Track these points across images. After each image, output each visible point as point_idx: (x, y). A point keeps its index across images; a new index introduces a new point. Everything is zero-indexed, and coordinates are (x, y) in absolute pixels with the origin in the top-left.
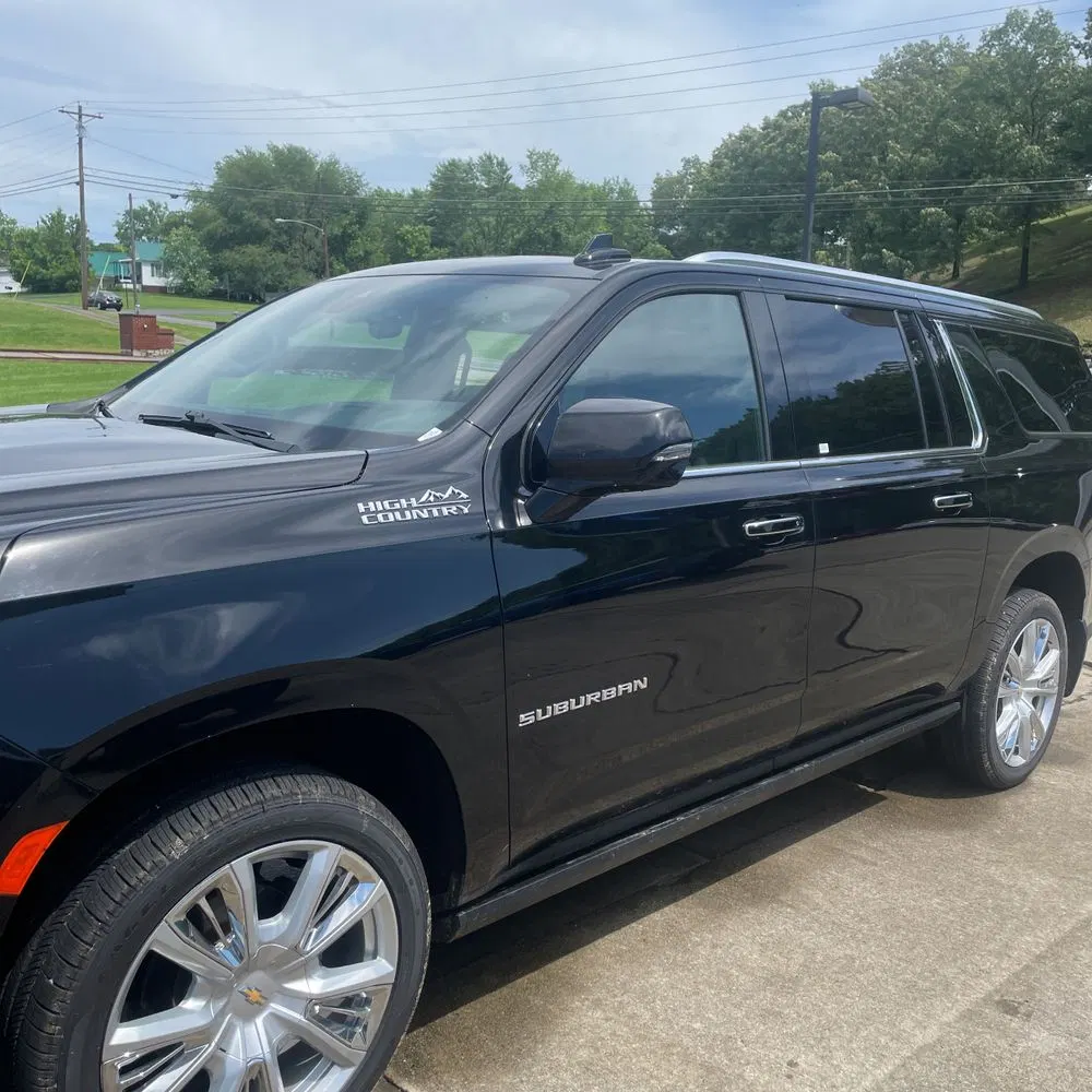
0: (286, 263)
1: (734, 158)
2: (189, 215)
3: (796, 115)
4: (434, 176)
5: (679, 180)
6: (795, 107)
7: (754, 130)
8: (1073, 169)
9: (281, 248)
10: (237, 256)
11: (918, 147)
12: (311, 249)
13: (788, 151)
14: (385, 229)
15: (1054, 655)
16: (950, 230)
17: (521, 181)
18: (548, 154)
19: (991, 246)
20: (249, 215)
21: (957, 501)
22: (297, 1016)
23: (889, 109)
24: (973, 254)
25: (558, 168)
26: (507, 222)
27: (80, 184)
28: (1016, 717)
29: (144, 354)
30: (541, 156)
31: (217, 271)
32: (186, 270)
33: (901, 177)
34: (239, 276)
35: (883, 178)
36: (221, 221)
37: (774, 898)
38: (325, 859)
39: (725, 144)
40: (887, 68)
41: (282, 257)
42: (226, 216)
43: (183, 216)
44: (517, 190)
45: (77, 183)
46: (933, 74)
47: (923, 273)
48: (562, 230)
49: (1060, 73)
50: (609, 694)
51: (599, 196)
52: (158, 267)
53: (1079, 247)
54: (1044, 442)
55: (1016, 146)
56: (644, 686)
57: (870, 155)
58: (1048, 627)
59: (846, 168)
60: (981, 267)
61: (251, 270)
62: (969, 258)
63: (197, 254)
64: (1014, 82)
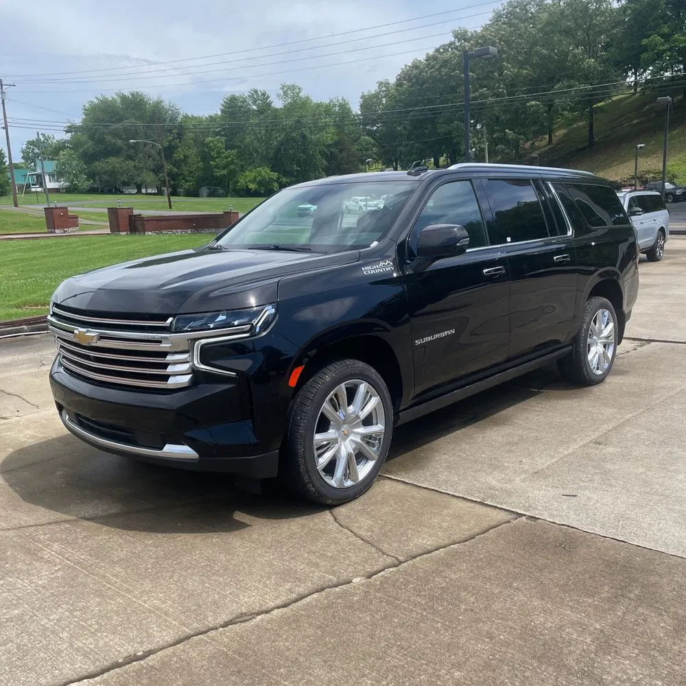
0: (135, 167)
1: (410, 80)
2: (68, 142)
3: (446, 50)
4: (223, 105)
5: (376, 96)
6: (445, 46)
7: (420, 62)
8: (615, 71)
9: (130, 158)
10: (103, 165)
11: (521, 65)
12: (149, 157)
13: (443, 74)
14: (195, 140)
15: (611, 325)
16: (545, 114)
17: (278, 104)
18: (293, 86)
19: (570, 123)
20: (109, 138)
21: (563, 258)
22: (359, 440)
23: (502, 43)
24: (559, 128)
25: (301, 94)
26: (272, 130)
27: (6, 128)
28: (596, 353)
29: (62, 231)
30: (289, 88)
31: (91, 176)
32: (71, 177)
33: (512, 85)
34: (105, 177)
35: (502, 86)
36: (90, 143)
37: (503, 424)
38: (363, 387)
39: (403, 72)
40: (498, 17)
41: (132, 163)
42: (93, 141)
43: (65, 142)
44: (276, 110)
45: (3, 128)
46: (526, 20)
47: (531, 142)
48: (307, 133)
49: (603, 13)
50: (443, 334)
51: (327, 110)
52: (53, 176)
53: (623, 119)
54: (600, 231)
55: (580, 60)
56: (454, 332)
57: (492, 72)
58: (607, 313)
59: (479, 82)
60: (565, 135)
61: (113, 173)
62: (557, 131)
63: (77, 165)
64: (576, 20)
